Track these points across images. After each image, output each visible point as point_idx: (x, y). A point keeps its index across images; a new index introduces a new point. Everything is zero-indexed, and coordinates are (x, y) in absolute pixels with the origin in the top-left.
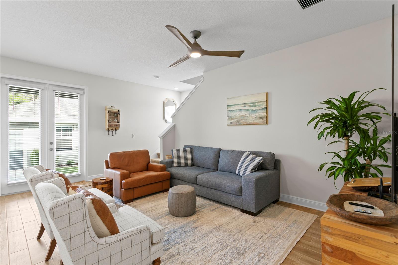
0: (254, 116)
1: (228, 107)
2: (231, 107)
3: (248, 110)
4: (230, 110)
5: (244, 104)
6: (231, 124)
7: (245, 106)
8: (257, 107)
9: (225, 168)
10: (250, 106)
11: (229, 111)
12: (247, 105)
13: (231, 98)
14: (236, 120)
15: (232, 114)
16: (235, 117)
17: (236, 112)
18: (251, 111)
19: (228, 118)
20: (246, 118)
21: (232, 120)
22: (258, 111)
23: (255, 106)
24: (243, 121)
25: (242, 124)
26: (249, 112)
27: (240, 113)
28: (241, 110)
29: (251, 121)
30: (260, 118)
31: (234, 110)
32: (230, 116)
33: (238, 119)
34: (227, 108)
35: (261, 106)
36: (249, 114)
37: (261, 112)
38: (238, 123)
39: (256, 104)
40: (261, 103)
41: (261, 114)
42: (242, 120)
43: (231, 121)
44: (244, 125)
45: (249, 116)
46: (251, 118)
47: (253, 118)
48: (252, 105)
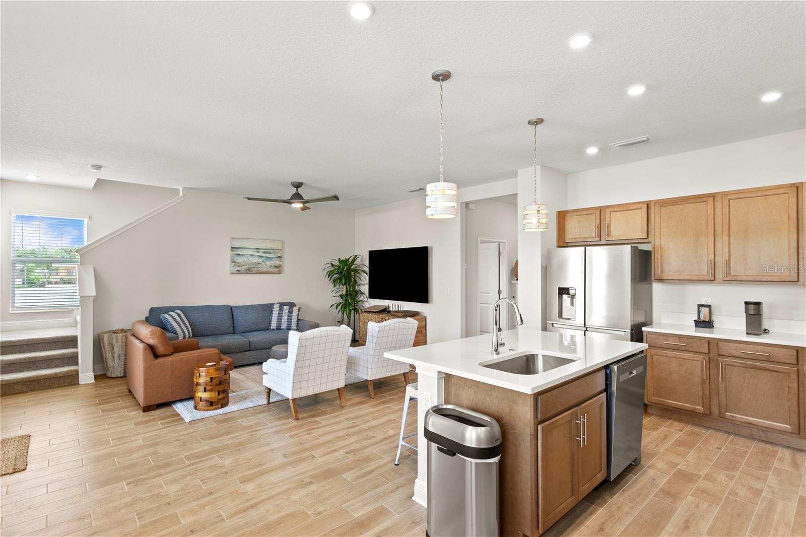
0: (268, 263)
1: (233, 249)
2: (239, 250)
3: (262, 257)
4: (237, 254)
5: (257, 249)
6: (237, 272)
7: (258, 252)
8: (273, 254)
9: (252, 328)
10: (265, 253)
11: (235, 255)
12: (260, 251)
13: (238, 239)
14: (246, 267)
15: (239, 260)
16: (244, 263)
17: (246, 257)
18: (265, 258)
19: (233, 264)
20: (260, 265)
21: (240, 266)
22: (273, 259)
23: (270, 253)
24: (256, 269)
25: (254, 272)
26: (262, 259)
27: (251, 258)
28: (253, 255)
29: (264, 270)
30: (276, 267)
31: (243, 255)
32: (237, 261)
33: (249, 266)
34: (232, 251)
35: (277, 254)
36: (263, 261)
37: (276, 261)
38: (249, 271)
39: (272, 251)
40: (277, 251)
41: (277, 262)
42: (254, 268)
43: (239, 269)
44: (256, 273)
45: (263, 263)
46: (265, 266)
47: (268, 266)
48: (267, 251)
